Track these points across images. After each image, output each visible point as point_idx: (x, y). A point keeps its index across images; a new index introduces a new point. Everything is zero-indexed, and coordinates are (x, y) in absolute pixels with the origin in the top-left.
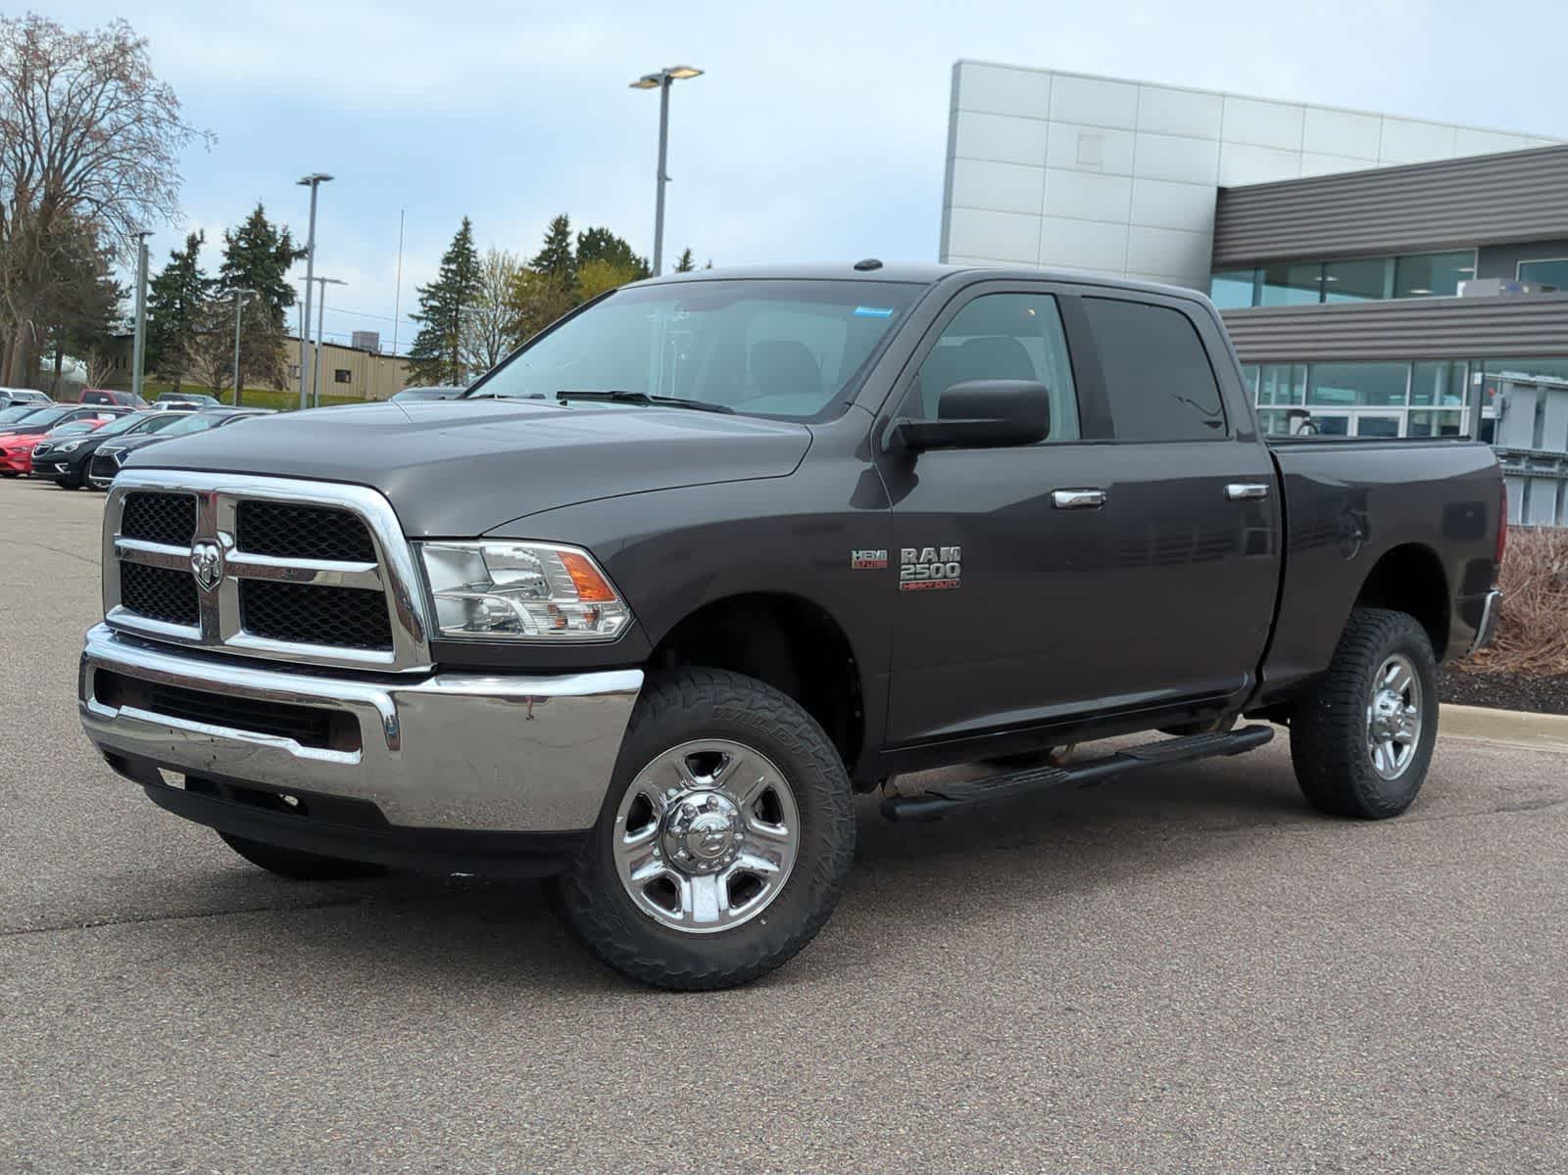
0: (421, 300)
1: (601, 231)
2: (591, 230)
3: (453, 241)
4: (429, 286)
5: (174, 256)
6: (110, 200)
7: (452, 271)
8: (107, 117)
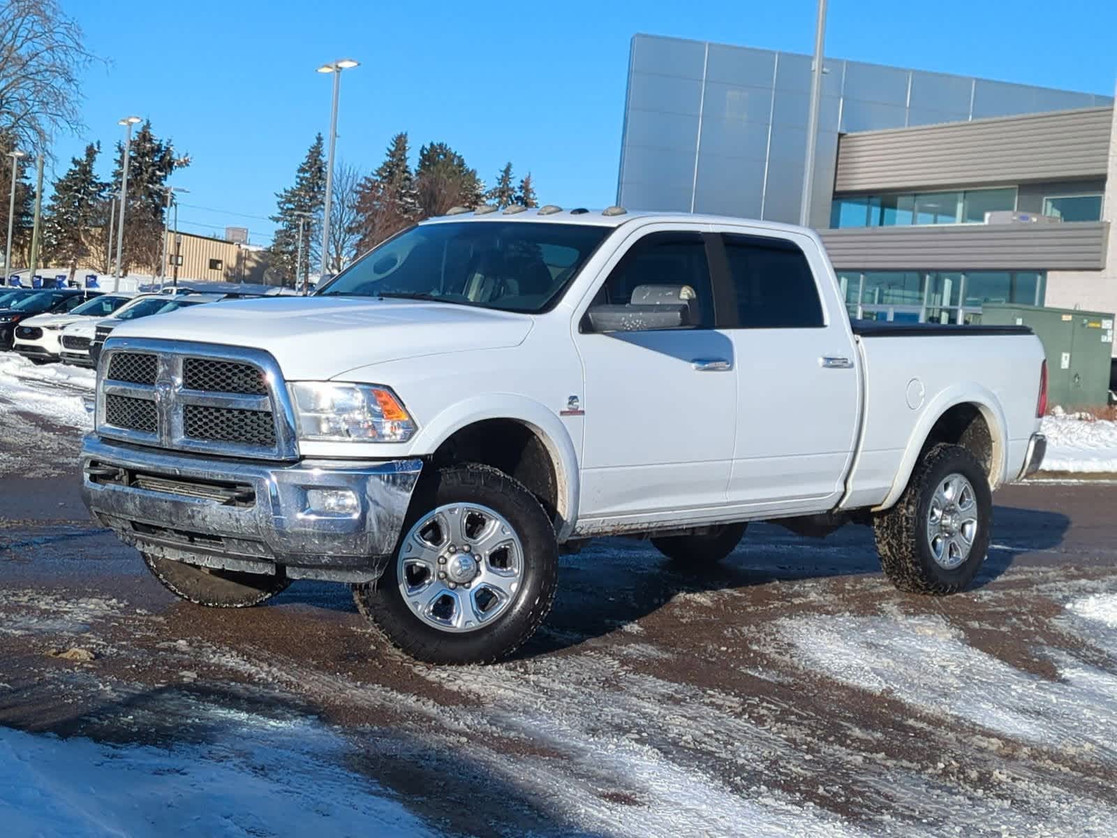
0: (279, 203)
1: (441, 145)
2: (432, 144)
3: (308, 153)
4: (286, 191)
5: (75, 162)
6: (25, 114)
7: (307, 179)
8: (25, 45)
